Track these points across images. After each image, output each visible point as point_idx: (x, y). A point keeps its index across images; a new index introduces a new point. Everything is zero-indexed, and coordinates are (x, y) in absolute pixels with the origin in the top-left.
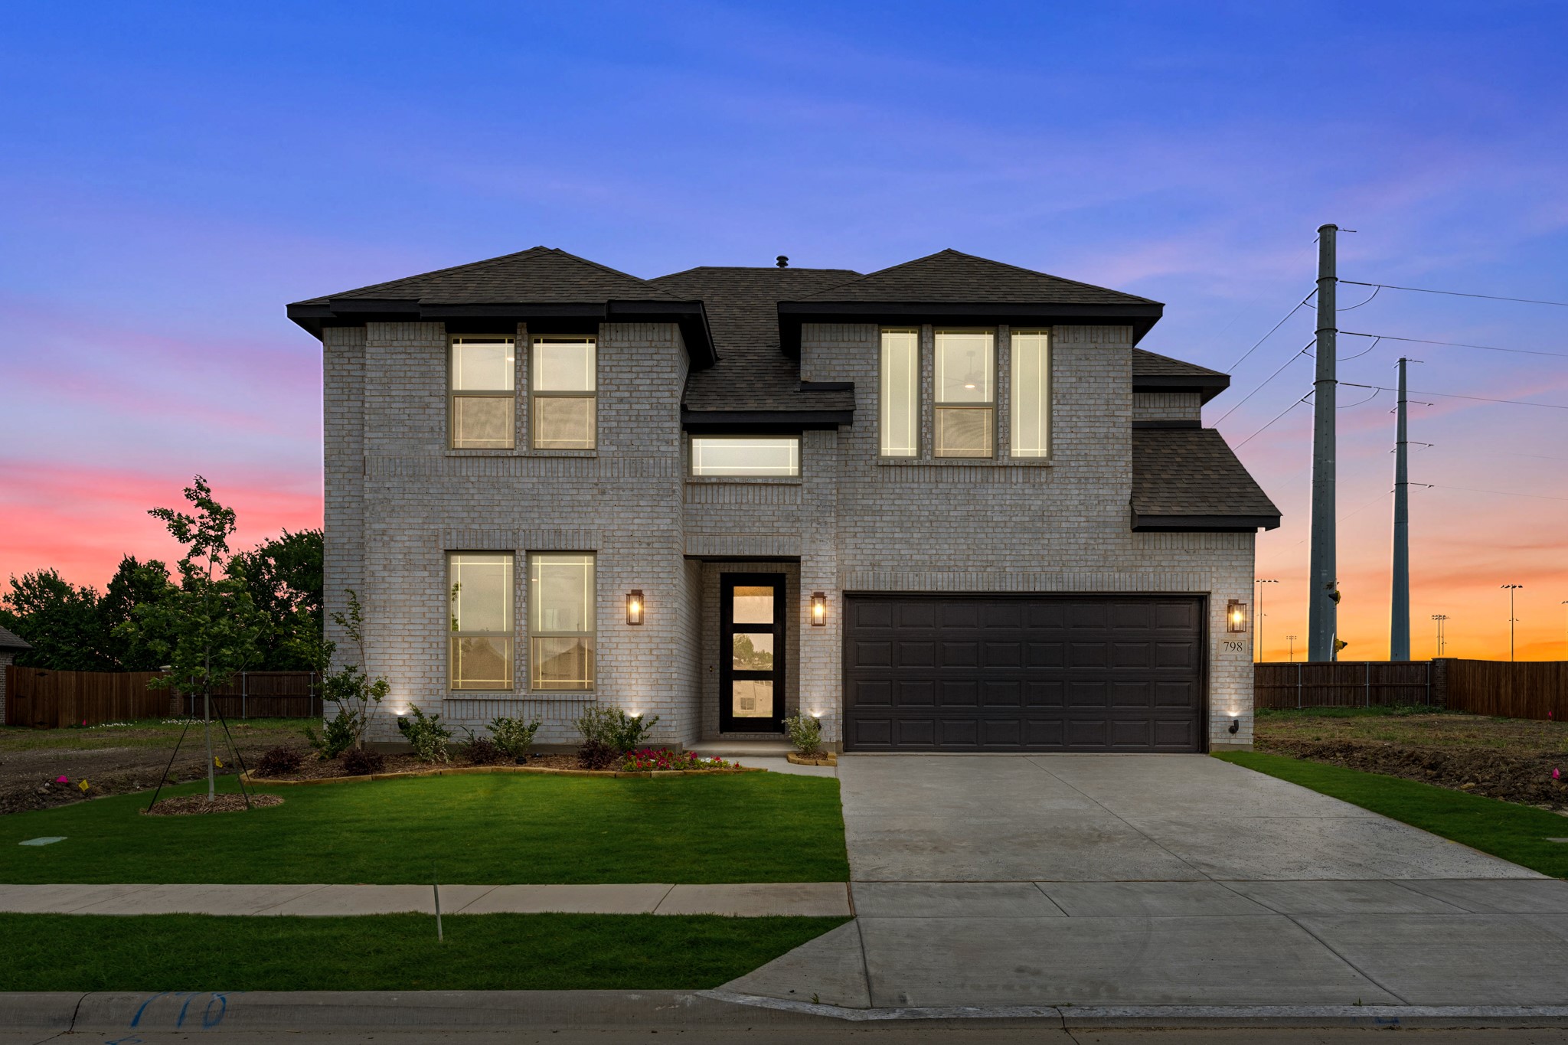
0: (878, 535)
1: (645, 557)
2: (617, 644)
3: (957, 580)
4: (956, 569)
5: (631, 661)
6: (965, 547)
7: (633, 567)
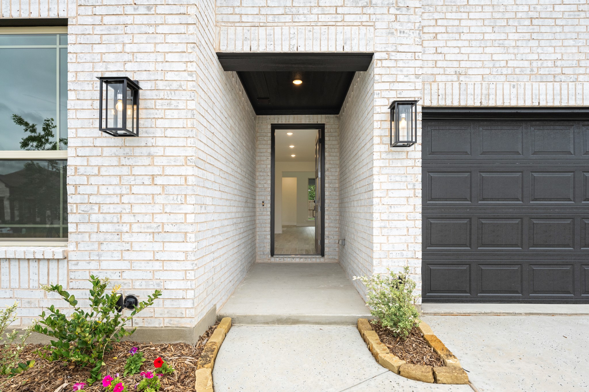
0: (463, 37)
1: (144, 29)
2: (99, 167)
3: (564, 92)
4: (563, 78)
5: (122, 195)
6: (575, 50)
7: (124, 44)
